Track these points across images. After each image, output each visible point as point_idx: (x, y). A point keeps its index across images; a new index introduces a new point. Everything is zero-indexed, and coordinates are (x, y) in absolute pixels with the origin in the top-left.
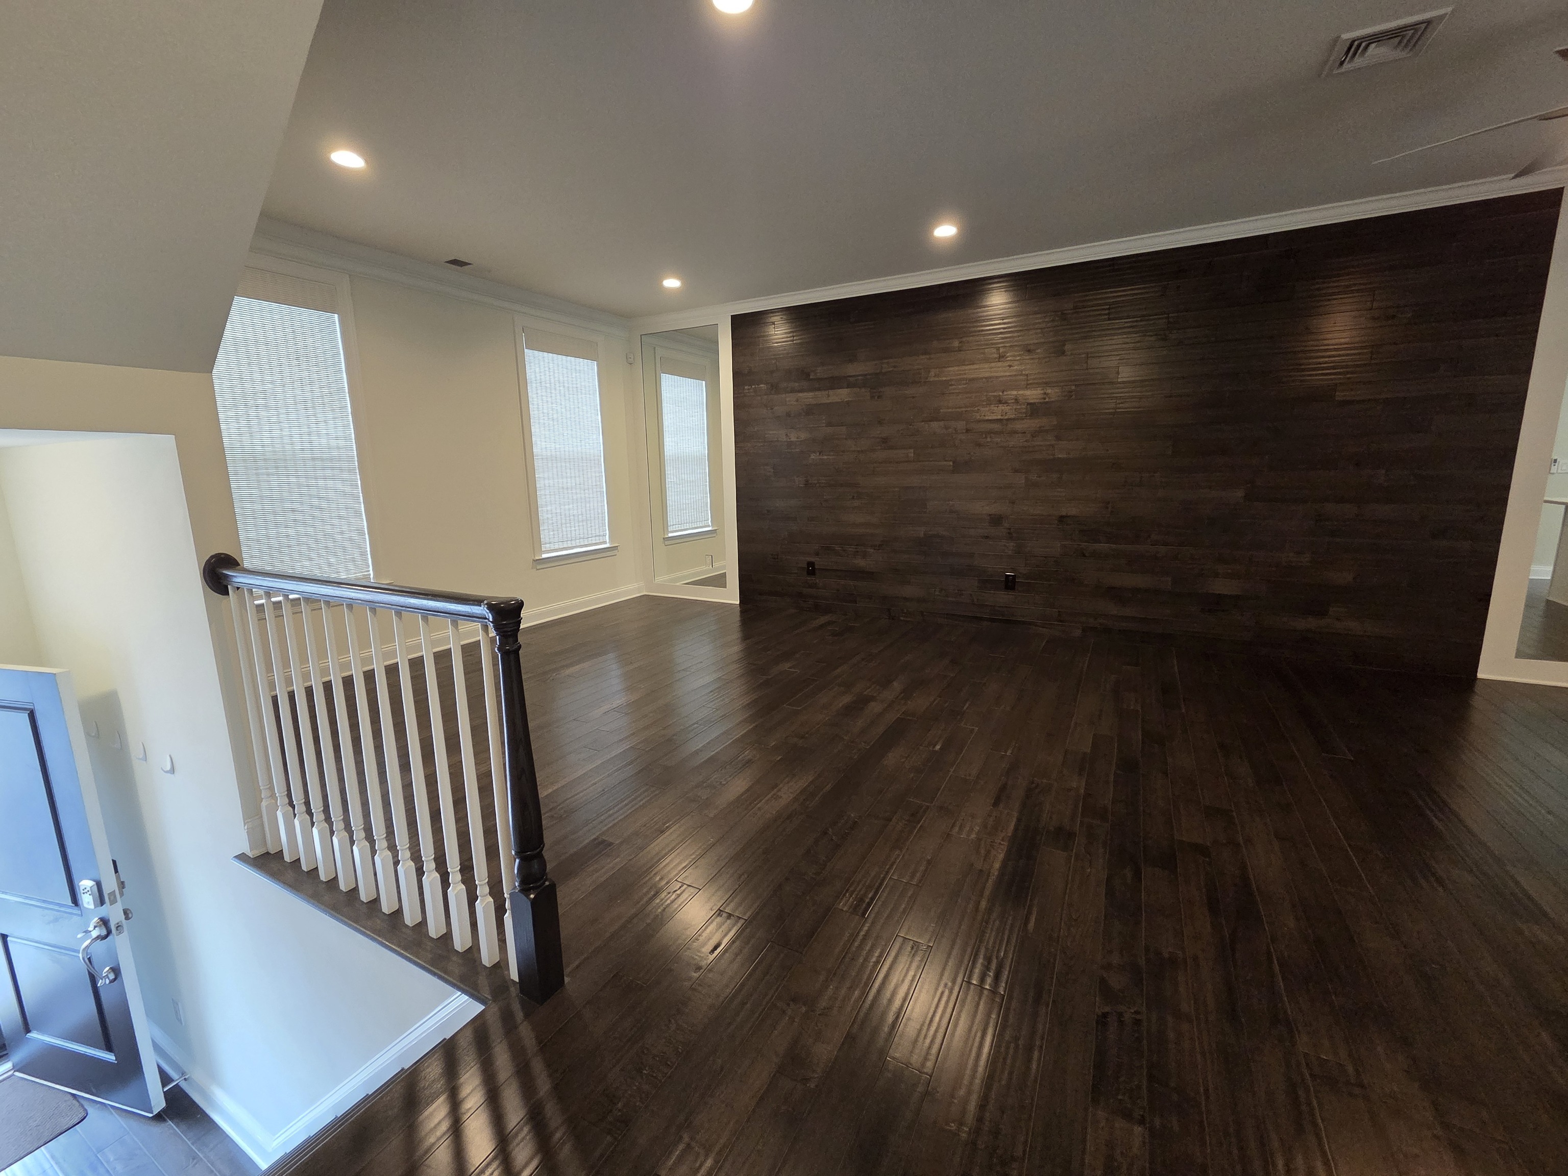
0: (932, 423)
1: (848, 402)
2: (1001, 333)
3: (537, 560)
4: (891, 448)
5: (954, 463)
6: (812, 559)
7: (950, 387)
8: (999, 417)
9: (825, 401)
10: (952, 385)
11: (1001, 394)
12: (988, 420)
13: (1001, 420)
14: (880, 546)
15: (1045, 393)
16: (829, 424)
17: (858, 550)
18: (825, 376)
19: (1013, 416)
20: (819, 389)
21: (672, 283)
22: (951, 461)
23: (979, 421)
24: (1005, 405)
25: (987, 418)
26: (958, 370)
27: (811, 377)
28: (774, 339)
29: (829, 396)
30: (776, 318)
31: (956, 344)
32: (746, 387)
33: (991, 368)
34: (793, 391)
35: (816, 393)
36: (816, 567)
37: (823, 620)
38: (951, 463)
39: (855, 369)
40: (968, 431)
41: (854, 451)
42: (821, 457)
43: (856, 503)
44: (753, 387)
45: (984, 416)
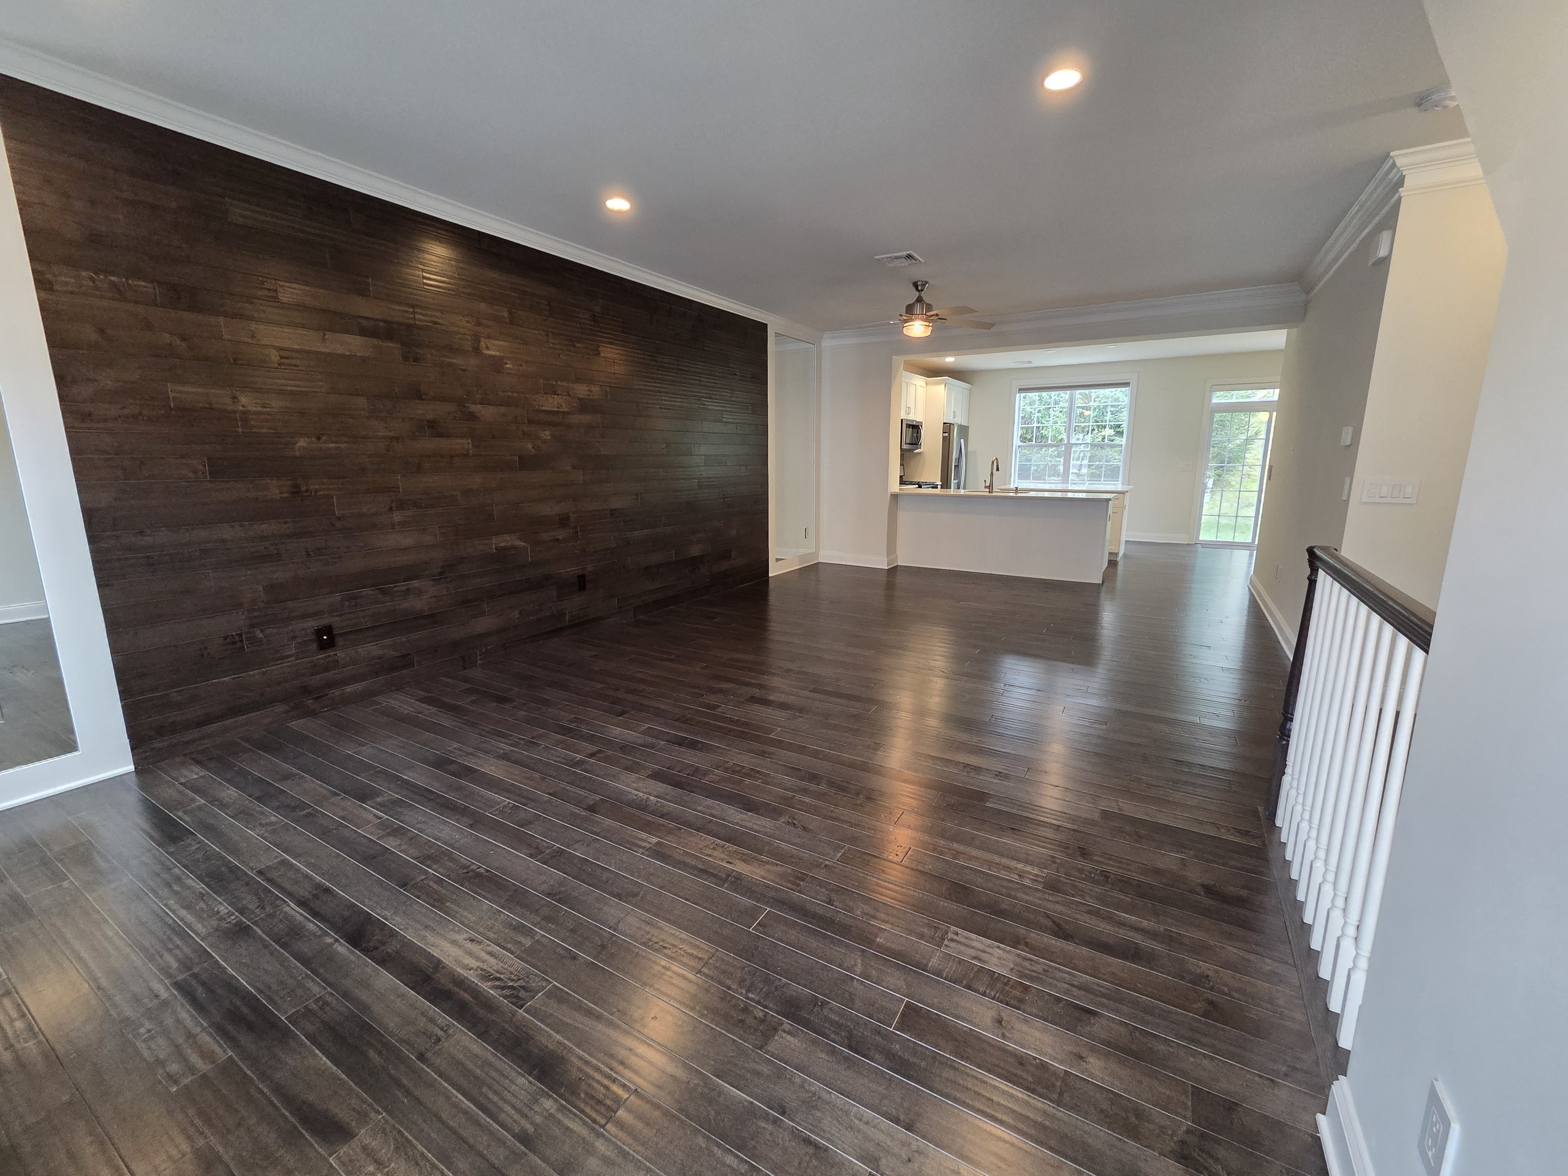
4: (440, 435)
6: (326, 622)
8: (556, 409)
11: (554, 383)
12: (546, 411)
13: (556, 412)
14: (440, 574)
15: (589, 391)
17: (407, 586)
19: (566, 410)
22: (516, 455)
23: (539, 411)
36: (335, 631)
38: (517, 459)
41: (383, 437)
45: (542, 406)
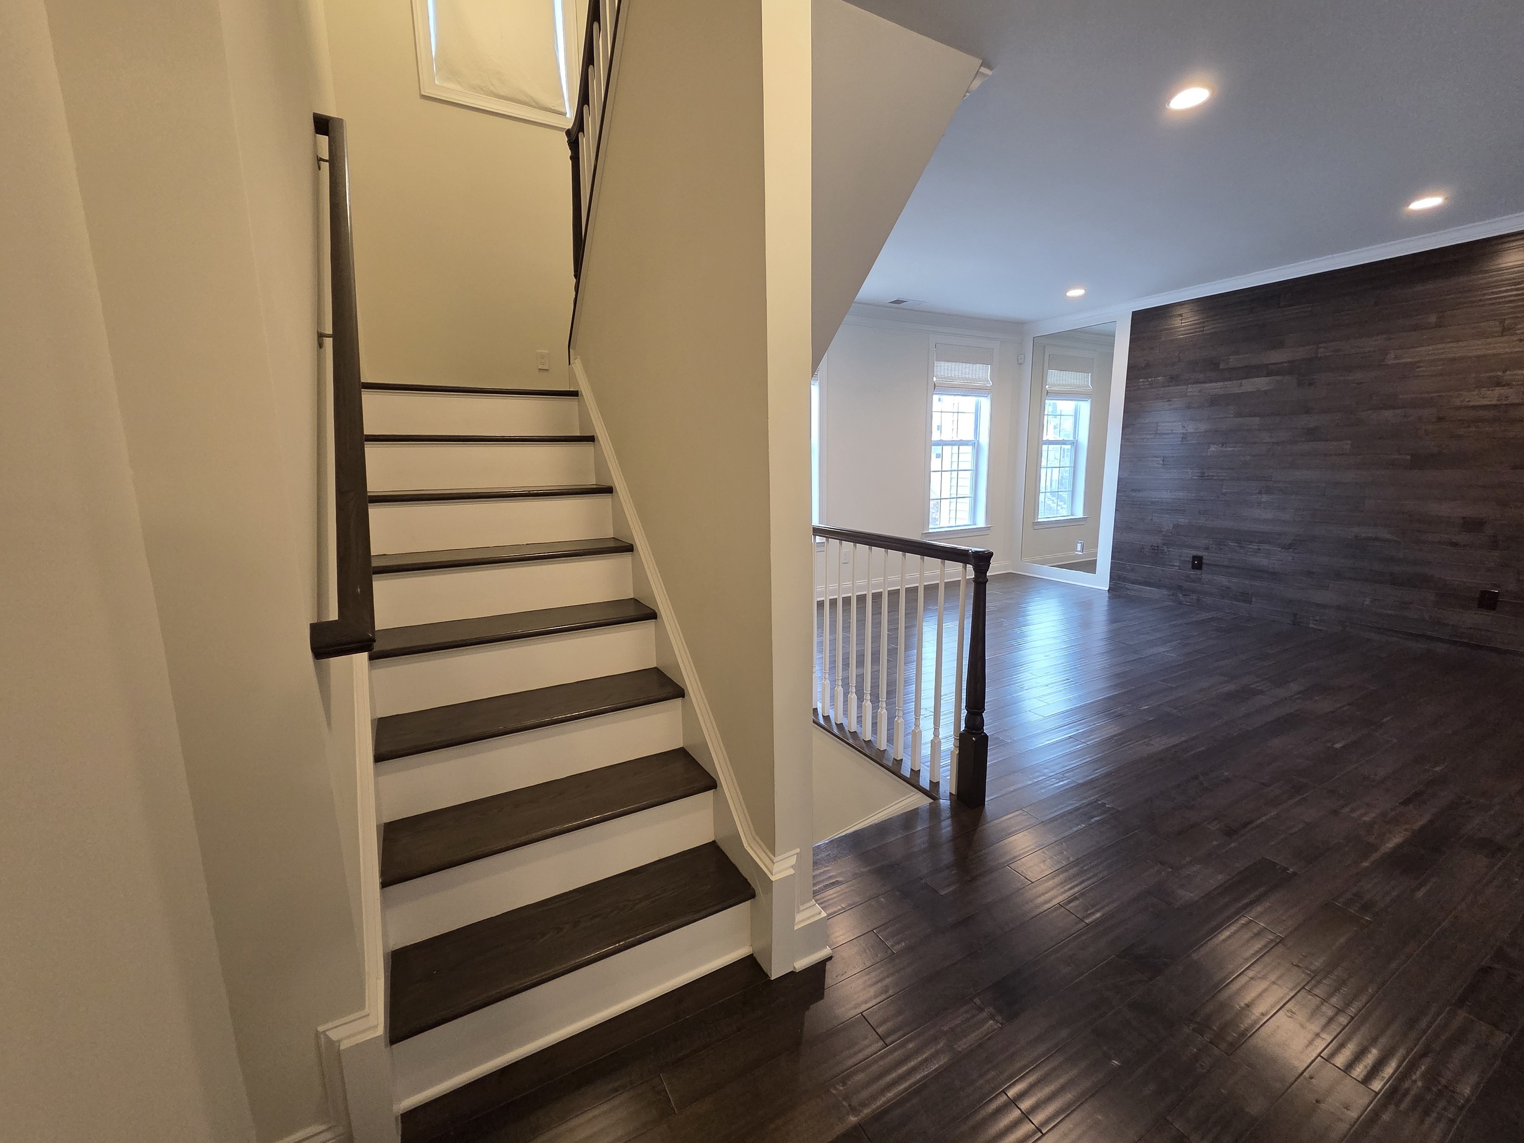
0: (1383, 411)
1: (1265, 392)
2: (1511, 302)
3: (926, 533)
5: (1412, 455)
6: (1200, 554)
7: (1418, 370)
8: (1494, 402)
9: (1237, 390)
10: (1419, 367)
11: (1500, 374)
12: (1474, 406)
13: (1495, 406)
14: (1290, 545)
16: (1239, 415)
17: (1260, 547)
18: (1240, 366)
19: (1516, 401)
20: (1230, 379)
21: (1076, 293)
22: (1408, 454)
23: (1459, 408)
24: (1505, 388)
25: (1471, 404)
26: (1433, 350)
27: (1221, 367)
28: (1179, 332)
29: (1241, 386)
30: (1183, 311)
31: (1433, 319)
32: (1141, 380)
33: (1490, 344)
34: (1197, 382)
35: (1226, 383)
36: (1204, 561)
37: (1205, 615)
38: (1409, 457)
39: (1277, 357)
40: (1440, 419)
41: (1268, 443)
42: (1225, 449)
43: (1265, 498)
44: (1150, 380)
45: (1469, 401)
